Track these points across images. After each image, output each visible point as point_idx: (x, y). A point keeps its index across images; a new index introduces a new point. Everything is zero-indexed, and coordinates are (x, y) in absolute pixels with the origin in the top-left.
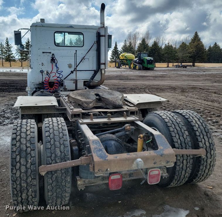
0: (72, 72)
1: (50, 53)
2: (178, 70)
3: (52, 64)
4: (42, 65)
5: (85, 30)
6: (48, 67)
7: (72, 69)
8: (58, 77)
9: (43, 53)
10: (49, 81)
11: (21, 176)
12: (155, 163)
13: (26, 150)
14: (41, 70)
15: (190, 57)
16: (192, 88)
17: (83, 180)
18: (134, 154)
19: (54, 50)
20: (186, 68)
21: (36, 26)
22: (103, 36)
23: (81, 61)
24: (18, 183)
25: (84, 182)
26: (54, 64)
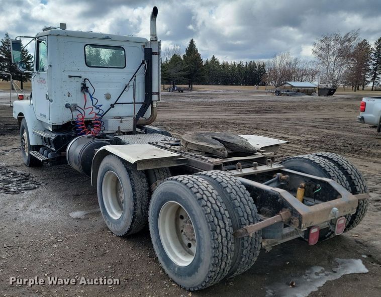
0: (112, 106)
1: (80, 77)
2: (175, 96)
3: (84, 94)
4: (69, 96)
5: (127, 44)
6: (77, 99)
7: (112, 101)
8: (96, 114)
9: (70, 77)
10: (84, 120)
11: (223, 241)
12: (344, 211)
13: (220, 209)
14: (67, 103)
15: (185, 76)
16: (223, 123)
17: (267, 240)
18: (328, 204)
19: (85, 72)
20: (182, 92)
21: (58, 35)
22: (155, 54)
23: (124, 90)
24: (220, 250)
25: (268, 242)
26: (88, 95)
